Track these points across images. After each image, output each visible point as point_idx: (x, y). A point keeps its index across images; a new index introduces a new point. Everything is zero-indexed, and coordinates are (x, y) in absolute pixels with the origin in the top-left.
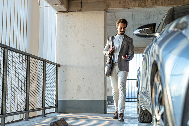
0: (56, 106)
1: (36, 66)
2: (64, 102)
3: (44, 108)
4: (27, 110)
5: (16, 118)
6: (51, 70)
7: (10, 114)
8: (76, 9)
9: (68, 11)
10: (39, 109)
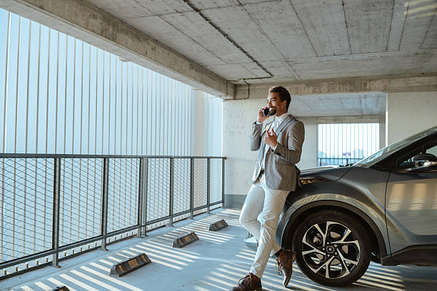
0: (223, 202)
1: (200, 165)
2: (231, 196)
3: (209, 205)
4: (192, 209)
5: (181, 217)
6: (216, 165)
7: (177, 215)
8: (243, 96)
9: (235, 99)
10: (204, 207)
